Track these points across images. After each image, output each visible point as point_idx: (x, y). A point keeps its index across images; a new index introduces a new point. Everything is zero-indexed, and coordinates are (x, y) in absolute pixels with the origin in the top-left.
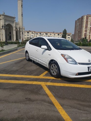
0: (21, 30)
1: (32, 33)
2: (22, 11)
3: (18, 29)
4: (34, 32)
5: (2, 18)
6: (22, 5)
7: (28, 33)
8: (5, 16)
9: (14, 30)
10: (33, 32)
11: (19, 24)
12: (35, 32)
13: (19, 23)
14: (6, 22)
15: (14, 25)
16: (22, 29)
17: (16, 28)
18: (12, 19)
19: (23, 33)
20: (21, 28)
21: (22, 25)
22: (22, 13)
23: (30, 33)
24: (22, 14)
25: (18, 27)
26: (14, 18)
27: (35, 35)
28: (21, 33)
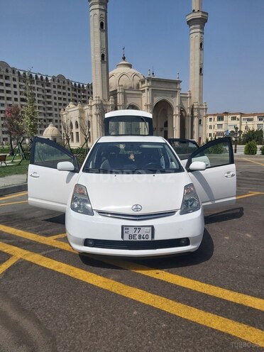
0: (195, 114)
1: (234, 119)
2: (200, 59)
3: (188, 112)
4: (238, 116)
5: (146, 88)
6: (201, 44)
7: (220, 118)
8: (154, 80)
9: (176, 115)
10: (237, 114)
11: (190, 97)
12: (242, 114)
13: (190, 94)
14: (156, 96)
15: (175, 102)
16: (199, 109)
17: (182, 110)
18: (172, 85)
19: (200, 120)
20: (195, 107)
21: (201, 98)
22: (201, 64)
23: (228, 119)
24: (201, 69)
25: (187, 105)
26: (177, 82)
27: (241, 123)
28: (196, 120)
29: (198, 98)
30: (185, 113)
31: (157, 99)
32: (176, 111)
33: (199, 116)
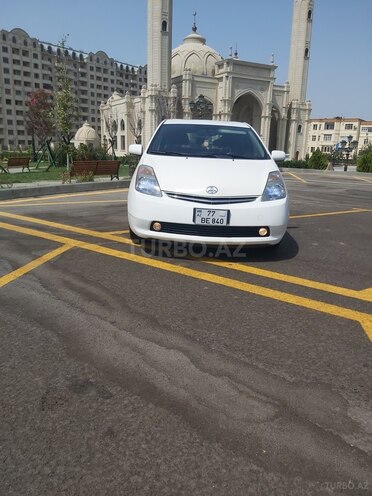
0: (294, 117)
1: (349, 127)
2: (307, 35)
3: (284, 114)
4: (356, 124)
5: (224, 76)
6: (310, 13)
7: (329, 126)
8: (237, 64)
9: (265, 117)
10: (354, 120)
11: (288, 92)
12: (361, 121)
13: (288, 87)
14: (238, 88)
15: (266, 98)
16: (299, 110)
17: (275, 110)
18: (262, 72)
19: (300, 127)
20: (294, 106)
21: (303, 93)
22: (307, 43)
23: (340, 127)
24: (307, 51)
25: (282, 103)
26: (270, 69)
27: (359, 133)
28: (294, 127)
29: (299, 93)
30: (279, 114)
31: (239, 93)
32: (266, 112)
33: (298, 120)
